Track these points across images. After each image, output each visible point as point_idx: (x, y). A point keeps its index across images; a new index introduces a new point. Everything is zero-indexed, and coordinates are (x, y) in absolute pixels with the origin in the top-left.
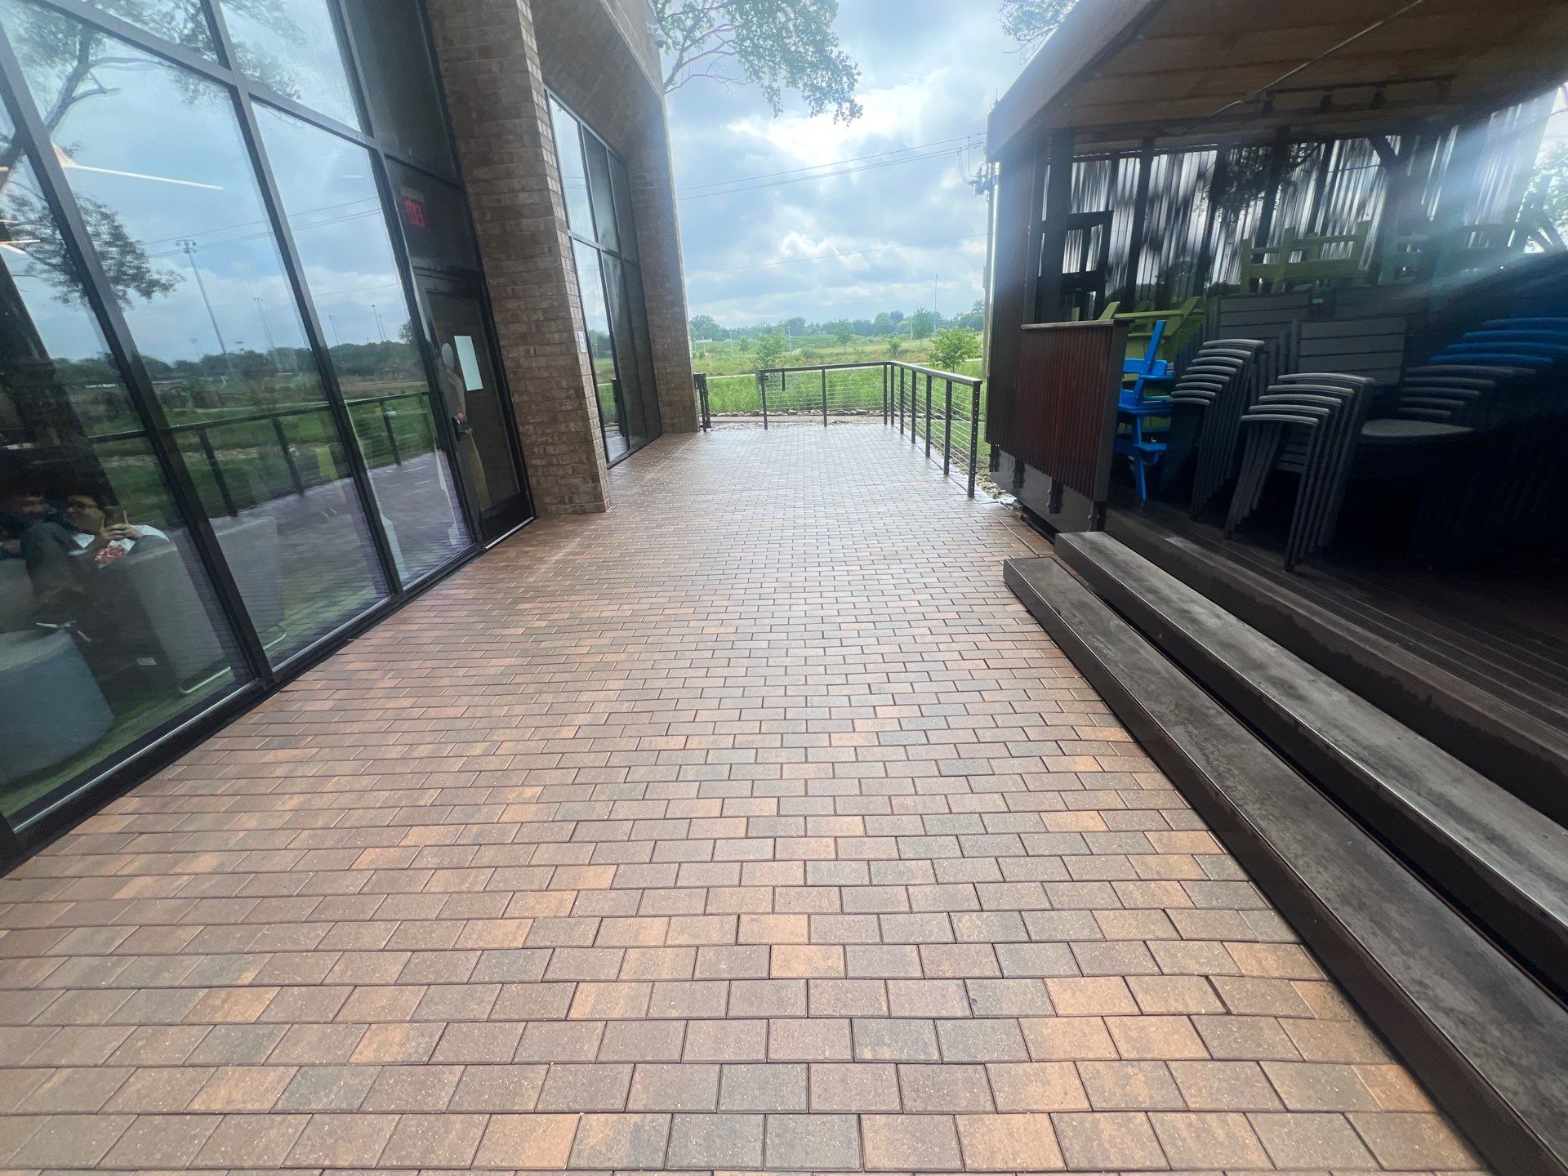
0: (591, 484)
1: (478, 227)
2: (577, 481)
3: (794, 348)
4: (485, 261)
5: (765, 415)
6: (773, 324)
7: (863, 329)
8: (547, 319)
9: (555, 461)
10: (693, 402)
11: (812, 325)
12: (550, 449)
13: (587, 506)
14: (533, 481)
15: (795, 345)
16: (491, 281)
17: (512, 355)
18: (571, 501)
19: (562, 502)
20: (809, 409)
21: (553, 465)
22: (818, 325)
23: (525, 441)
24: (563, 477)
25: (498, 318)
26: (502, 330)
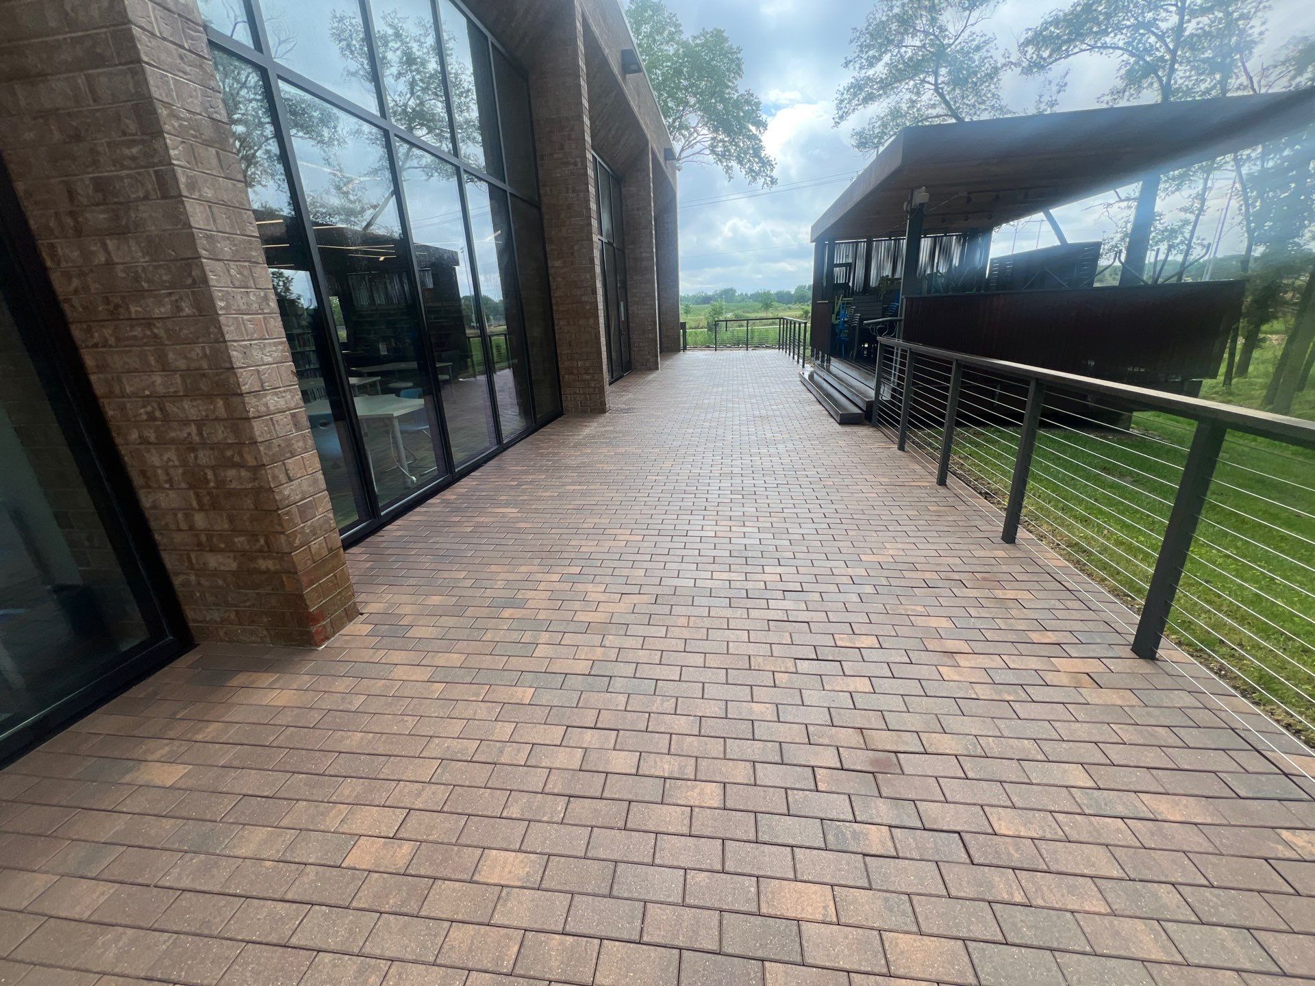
2: (650, 356)
3: (727, 312)
4: (627, 276)
5: (714, 347)
6: (710, 293)
7: (785, 299)
9: (643, 348)
10: (680, 336)
11: (742, 294)
12: (640, 344)
13: (653, 367)
14: (633, 357)
16: (629, 283)
17: (633, 309)
19: (644, 366)
20: (739, 344)
21: (640, 350)
22: (746, 295)
23: (632, 340)
24: (646, 355)
25: (629, 295)
26: (629, 300)
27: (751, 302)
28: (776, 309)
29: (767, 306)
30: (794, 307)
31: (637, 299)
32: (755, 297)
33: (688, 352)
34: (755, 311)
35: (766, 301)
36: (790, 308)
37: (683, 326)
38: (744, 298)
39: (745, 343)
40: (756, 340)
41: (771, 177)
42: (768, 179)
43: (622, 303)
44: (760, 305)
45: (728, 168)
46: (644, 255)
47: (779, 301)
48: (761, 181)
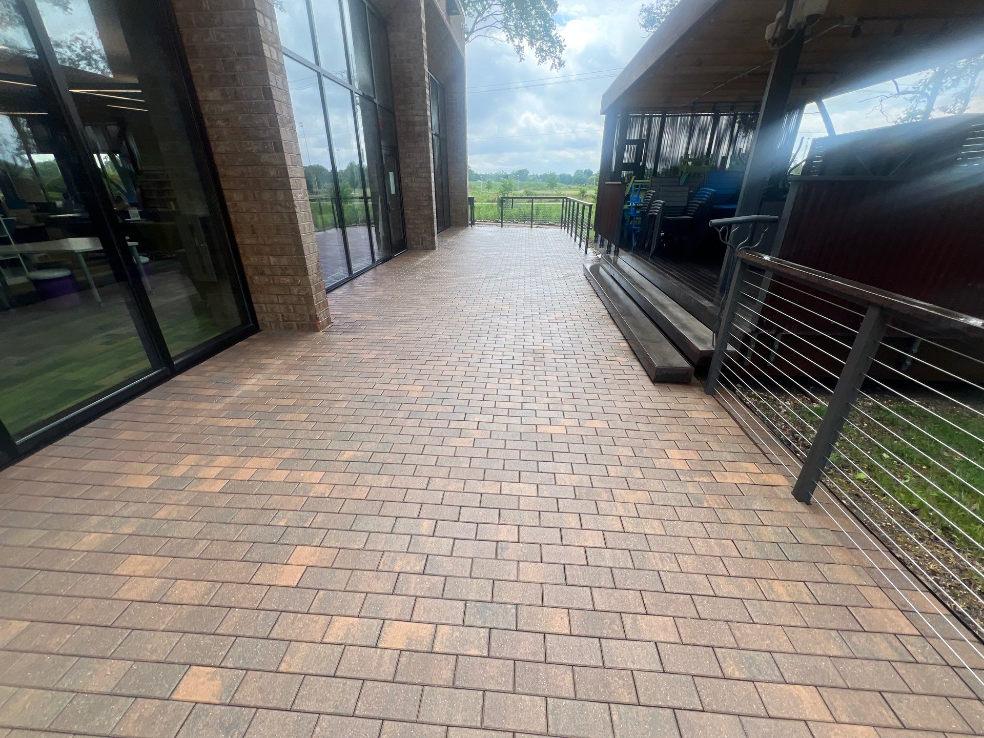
0: (431, 237)
1: (398, 129)
2: (425, 235)
3: (520, 189)
4: (399, 142)
5: (502, 222)
6: (508, 173)
7: (566, 180)
8: (421, 168)
9: (417, 226)
10: (467, 211)
11: (533, 175)
12: (416, 221)
13: (429, 247)
14: (407, 234)
15: (521, 187)
16: (401, 151)
17: (405, 181)
18: (422, 244)
19: (418, 244)
20: (524, 221)
21: (416, 228)
22: (537, 175)
23: (406, 217)
24: (420, 234)
25: (401, 166)
26: (402, 171)
27: (540, 182)
28: (559, 188)
29: (552, 185)
30: (573, 187)
31: (410, 170)
32: (544, 177)
33: (476, 227)
34: (543, 189)
35: (551, 181)
36: (570, 188)
37: (472, 200)
38: (535, 178)
39: (530, 219)
40: (541, 217)
41: (559, 59)
42: (557, 60)
43: (391, 174)
44: (546, 184)
45: (520, 49)
46: (417, 118)
47: (562, 182)
48: (549, 62)
